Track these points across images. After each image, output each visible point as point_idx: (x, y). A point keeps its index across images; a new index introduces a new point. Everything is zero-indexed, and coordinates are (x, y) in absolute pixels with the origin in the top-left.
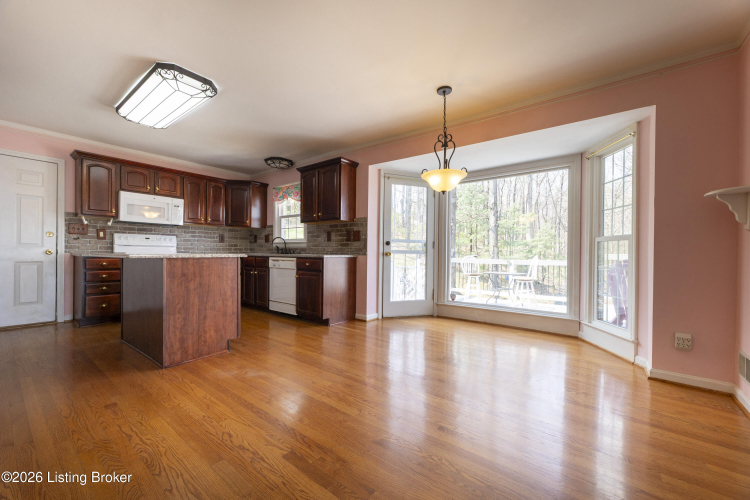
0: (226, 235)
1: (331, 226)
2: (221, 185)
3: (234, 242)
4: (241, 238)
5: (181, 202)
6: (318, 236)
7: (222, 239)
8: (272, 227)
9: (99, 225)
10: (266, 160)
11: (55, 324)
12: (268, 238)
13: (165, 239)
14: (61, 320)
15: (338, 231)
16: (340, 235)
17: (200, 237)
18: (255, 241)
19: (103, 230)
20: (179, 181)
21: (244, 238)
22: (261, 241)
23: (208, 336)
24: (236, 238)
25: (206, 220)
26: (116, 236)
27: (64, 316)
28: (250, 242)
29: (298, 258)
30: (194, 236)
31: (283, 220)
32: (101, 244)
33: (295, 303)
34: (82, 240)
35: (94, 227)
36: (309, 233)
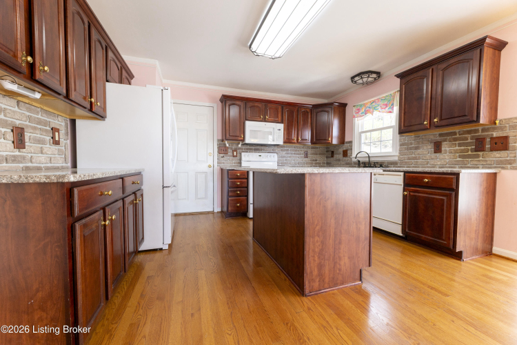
0: (310, 151)
1: (441, 135)
2: (308, 110)
3: (315, 157)
4: (320, 154)
5: (281, 126)
6: (417, 148)
7: (306, 156)
8: (351, 142)
9: (234, 147)
10: (353, 78)
11: (213, 213)
12: (345, 154)
13: (270, 156)
14: (216, 211)
15: (455, 140)
16: (460, 145)
17: (292, 153)
18: (332, 156)
19: (236, 150)
20: (280, 110)
21: (322, 154)
22: (339, 156)
23: (342, 263)
24: (317, 154)
25: (298, 140)
26: (243, 154)
27: (218, 209)
28: (327, 157)
29: (405, 172)
30: (288, 153)
31: (363, 135)
32: (236, 160)
33: (400, 222)
34: (225, 158)
35: (231, 149)
36: (401, 145)
